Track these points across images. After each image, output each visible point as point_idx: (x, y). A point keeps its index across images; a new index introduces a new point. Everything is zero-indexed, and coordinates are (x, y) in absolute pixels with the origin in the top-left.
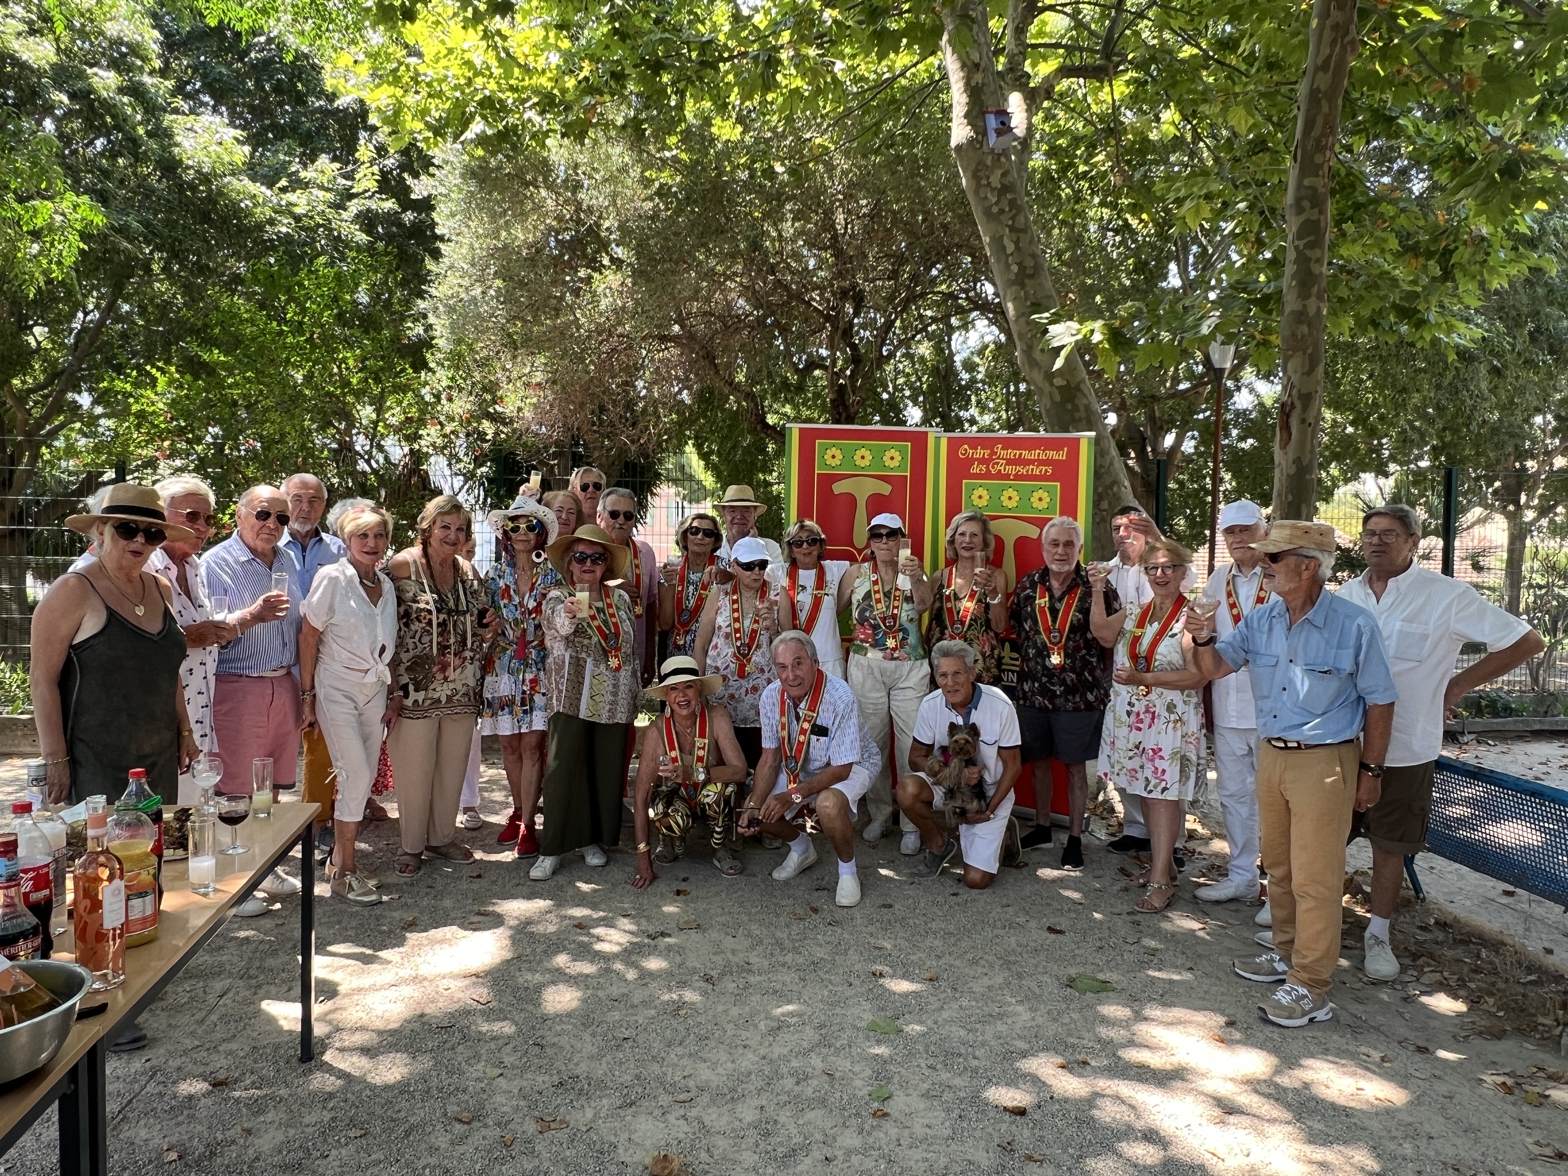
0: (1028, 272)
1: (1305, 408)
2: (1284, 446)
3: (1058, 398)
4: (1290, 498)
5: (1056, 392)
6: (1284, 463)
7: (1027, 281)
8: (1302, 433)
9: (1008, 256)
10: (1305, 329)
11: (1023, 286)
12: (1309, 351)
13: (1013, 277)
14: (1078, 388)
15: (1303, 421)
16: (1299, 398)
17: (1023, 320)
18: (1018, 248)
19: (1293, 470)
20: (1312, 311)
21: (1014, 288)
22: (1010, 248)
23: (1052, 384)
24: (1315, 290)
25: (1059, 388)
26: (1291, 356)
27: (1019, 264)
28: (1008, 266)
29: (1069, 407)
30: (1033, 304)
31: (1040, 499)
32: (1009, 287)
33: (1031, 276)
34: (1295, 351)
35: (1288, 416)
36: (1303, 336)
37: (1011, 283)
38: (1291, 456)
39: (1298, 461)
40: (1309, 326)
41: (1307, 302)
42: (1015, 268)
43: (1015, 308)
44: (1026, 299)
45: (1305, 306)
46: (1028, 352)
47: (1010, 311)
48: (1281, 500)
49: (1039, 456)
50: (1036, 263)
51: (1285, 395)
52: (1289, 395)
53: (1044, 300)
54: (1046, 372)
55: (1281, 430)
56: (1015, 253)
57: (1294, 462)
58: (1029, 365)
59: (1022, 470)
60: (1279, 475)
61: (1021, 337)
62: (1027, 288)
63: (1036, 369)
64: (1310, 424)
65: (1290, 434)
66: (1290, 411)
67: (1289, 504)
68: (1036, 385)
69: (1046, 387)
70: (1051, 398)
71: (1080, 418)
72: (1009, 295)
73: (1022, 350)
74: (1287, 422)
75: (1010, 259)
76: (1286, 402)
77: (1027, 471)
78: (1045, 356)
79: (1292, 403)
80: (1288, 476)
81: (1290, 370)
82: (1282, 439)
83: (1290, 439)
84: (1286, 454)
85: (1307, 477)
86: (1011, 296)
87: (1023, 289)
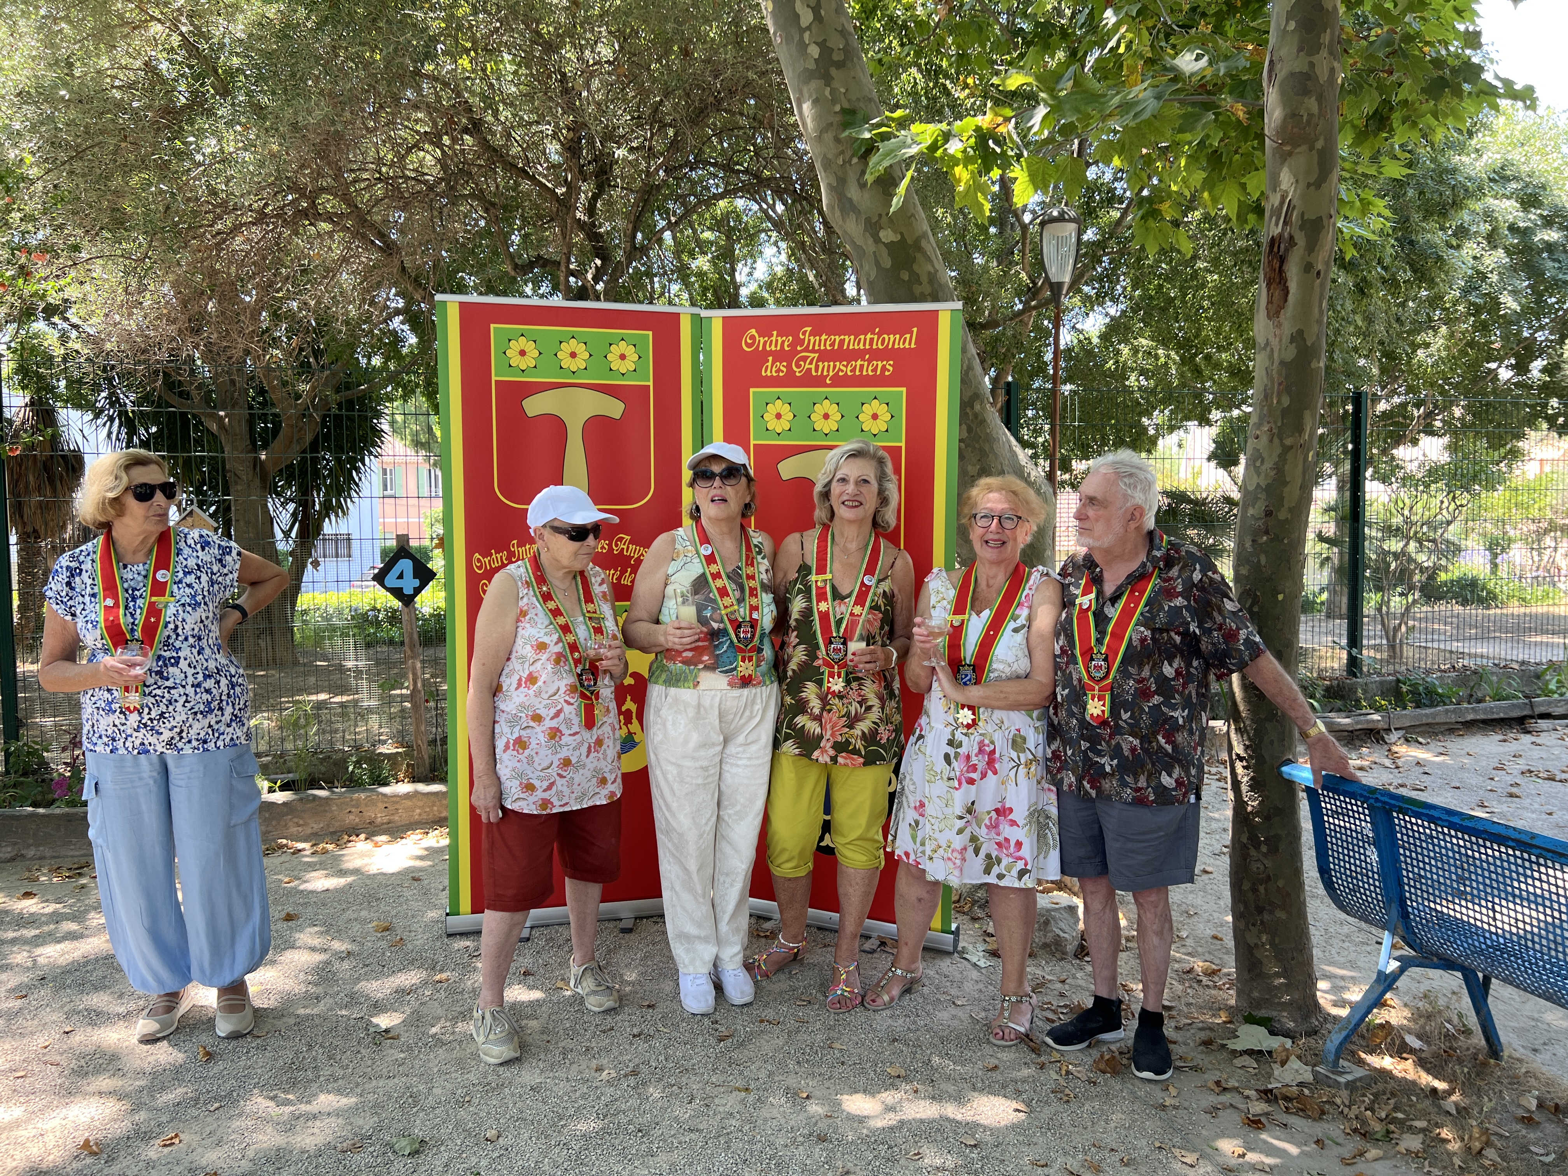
0: (836, 57)
1: (1312, 246)
2: (1275, 311)
3: (887, 263)
4: (1286, 401)
5: (884, 252)
6: (1274, 342)
7: (833, 72)
8: (1306, 289)
9: (802, 31)
10: (1312, 104)
11: (827, 79)
12: (1319, 145)
13: (812, 66)
14: (918, 247)
15: (1308, 268)
16: (1301, 228)
17: (829, 137)
18: (818, 18)
19: (1290, 354)
20: (1323, 76)
21: (814, 84)
22: (806, 17)
23: (877, 240)
24: (1326, 38)
25: (890, 246)
26: (1290, 154)
27: (822, 45)
28: (803, 47)
29: (905, 276)
30: (844, 111)
31: (875, 417)
32: (807, 81)
33: (840, 65)
34: (1295, 146)
35: (1282, 260)
36: (1311, 115)
37: (808, 76)
38: (1288, 329)
39: (1298, 337)
40: (1320, 99)
41: (1315, 59)
42: (814, 51)
43: (818, 118)
44: (834, 101)
45: (1312, 65)
46: (839, 189)
47: (809, 121)
48: (1270, 406)
49: (871, 344)
50: (847, 44)
51: (1277, 225)
52: (1285, 223)
53: (862, 105)
54: (868, 220)
55: (1269, 285)
56: (813, 27)
57: (1293, 339)
58: (842, 211)
59: (845, 369)
60: (1267, 363)
61: (827, 164)
62: (835, 84)
63: (853, 216)
64: (1318, 273)
65: (1286, 292)
66: (1287, 250)
67: (1285, 412)
68: (853, 243)
69: (869, 245)
70: (877, 263)
71: (922, 294)
72: (806, 95)
73: (830, 186)
74: (1281, 271)
75: (807, 35)
76: (1281, 235)
77: (854, 370)
78: (866, 195)
79: (1291, 237)
80: (1282, 363)
81: (1286, 179)
82: (1270, 302)
83: (1286, 301)
84: (1279, 326)
85: (1314, 365)
86: (810, 96)
87: (827, 84)
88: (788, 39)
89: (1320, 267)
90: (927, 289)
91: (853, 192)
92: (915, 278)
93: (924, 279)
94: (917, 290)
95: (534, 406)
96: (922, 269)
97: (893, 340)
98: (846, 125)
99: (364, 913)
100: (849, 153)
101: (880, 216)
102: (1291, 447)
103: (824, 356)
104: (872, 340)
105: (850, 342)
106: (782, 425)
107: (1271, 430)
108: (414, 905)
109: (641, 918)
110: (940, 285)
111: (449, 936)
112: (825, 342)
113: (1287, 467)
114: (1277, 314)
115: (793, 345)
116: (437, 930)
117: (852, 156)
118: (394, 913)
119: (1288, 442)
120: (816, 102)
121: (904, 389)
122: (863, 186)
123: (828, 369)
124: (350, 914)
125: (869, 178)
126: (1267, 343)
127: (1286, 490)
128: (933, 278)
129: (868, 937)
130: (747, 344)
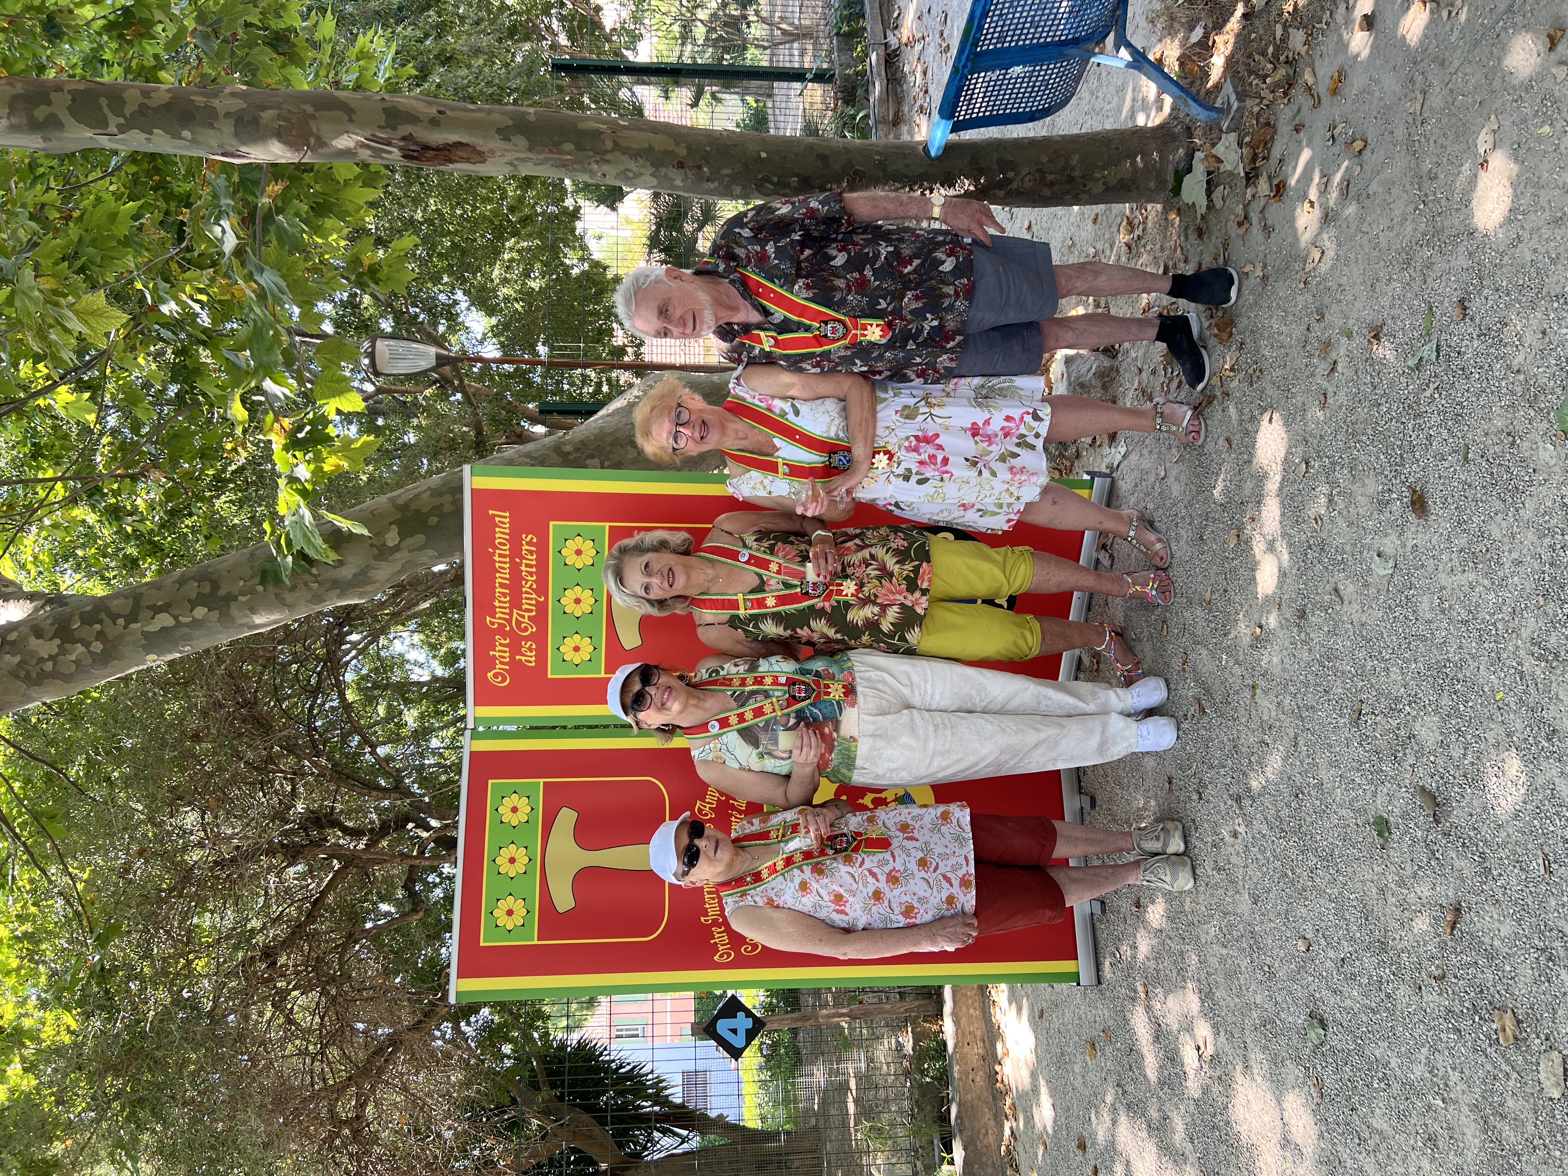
0: (207, 589)
1: (413, 118)
2: (477, 155)
3: (420, 538)
4: (568, 146)
5: (409, 541)
6: (509, 157)
7: (222, 592)
8: (457, 124)
9: (178, 624)
10: (268, 116)
11: (231, 598)
12: (309, 109)
13: (216, 614)
14: (403, 508)
15: (434, 123)
16: (394, 128)
17: (289, 597)
19: (521, 141)
21: (234, 612)
23: (397, 548)
24: (199, 100)
25: (403, 535)
26: (318, 138)
28: (196, 624)
29: (434, 520)
31: (579, 552)
32: (232, 619)
33: (215, 585)
35: (426, 147)
39: (505, 133)
46: (343, 587)
47: (272, 618)
48: (573, 162)
49: (504, 556)
50: (193, 578)
51: (390, 152)
52: (389, 144)
53: (257, 564)
54: (376, 558)
55: (451, 161)
56: (176, 613)
57: (507, 139)
58: (366, 584)
59: (529, 582)
60: (530, 164)
61: (318, 599)
62: (235, 590)
63: (371, 573)
64: (440, 112)
65: (458, 145)
66: (416, 143)
67: (579, 147)
68: (400, 572)
69: (402, 556)
70: (420, 548)
71: (453, 503)
72: (246, 620)
73: (340, 596)
74: (437, 149)
75: (183, 619)
76: (401, 149)
77: (531, 574)
78: (351, 559)
79: (404, 139)
80: (530, 149)
81: (344, 142)
82: (468, 161)
83: (467, 145)
84: (492, 152)
85: (532, 118)
86: (246, 616)
87: (235, 599)
88: (187, 639)
89: (433, 111)
90: (449, 498)
91: (347, 572)
92: (436, 510)
93: (437, 501)
94: (448, 508)
95: (564, 901)
96: (427, 502)
97: (501, 534)
98: (278, 580)
99: (1077, 1069)
100: (307, 577)
101: (372, 545)
102: (615, 142)
103: (516, 603)
104: (500, 555)
105: (502, 577)
106: (586, 645)
107: (597, 162)
108: (1068, 1017)
109: (1080, 787)
110: (443, 485)
111: (1099, 982)
112: (501, 603)
113: (635, 146)
114: (481, 154)
115: (504, 636)
116: (1093, 995)
117: (310, 573)
118: (1076, 1039)
119: (609, 145)
120: (253, 611)
121: (551, 523)
122: (340, 563)
123: (529, 600)
124: (1078, 1083)
125: (332, 557)
126: (510, 164)
127: (657, 147)
128: (436, 492)
129: (1098, 561)
130: (503, 681)
